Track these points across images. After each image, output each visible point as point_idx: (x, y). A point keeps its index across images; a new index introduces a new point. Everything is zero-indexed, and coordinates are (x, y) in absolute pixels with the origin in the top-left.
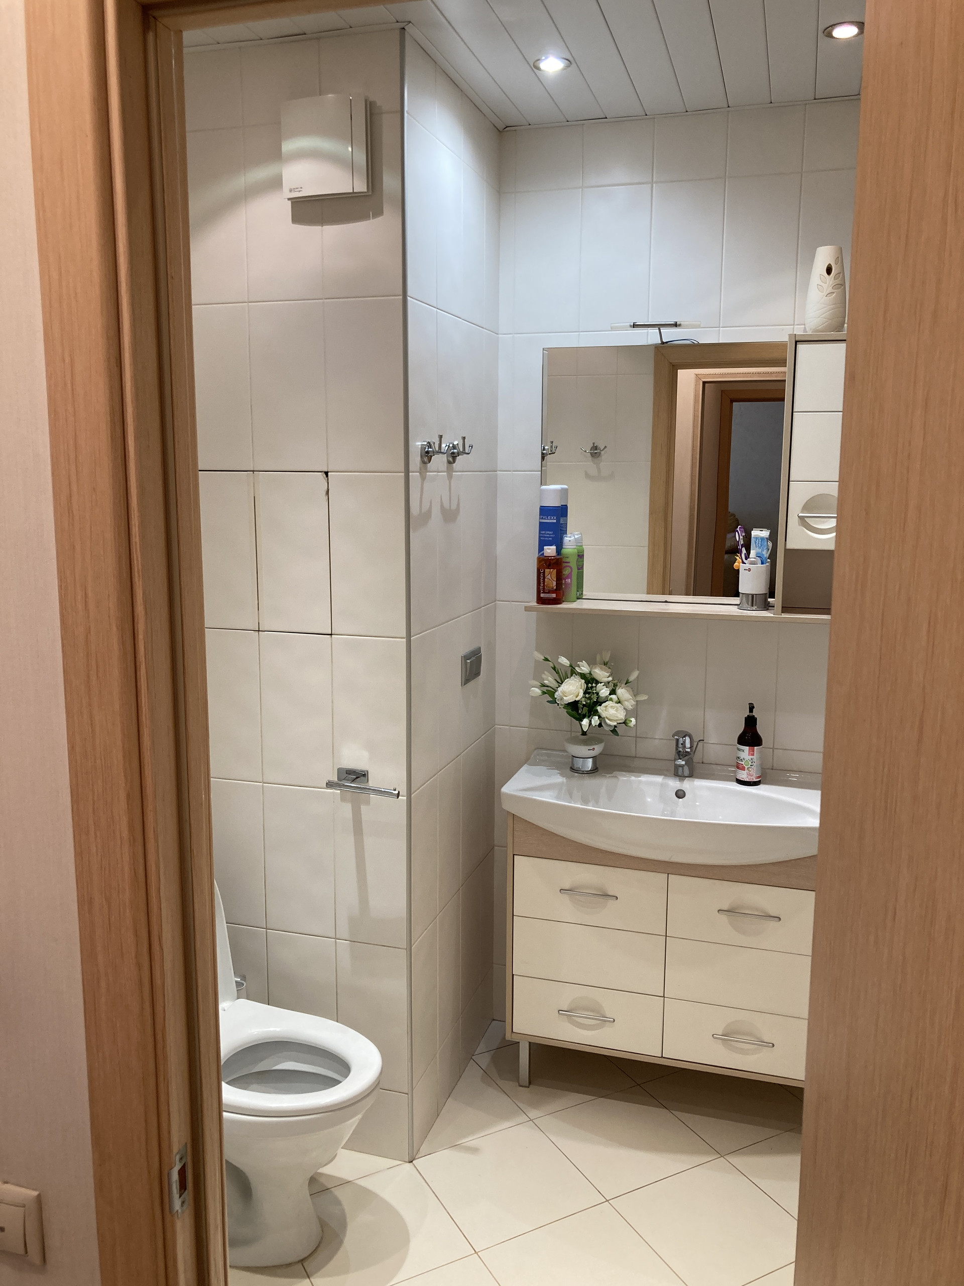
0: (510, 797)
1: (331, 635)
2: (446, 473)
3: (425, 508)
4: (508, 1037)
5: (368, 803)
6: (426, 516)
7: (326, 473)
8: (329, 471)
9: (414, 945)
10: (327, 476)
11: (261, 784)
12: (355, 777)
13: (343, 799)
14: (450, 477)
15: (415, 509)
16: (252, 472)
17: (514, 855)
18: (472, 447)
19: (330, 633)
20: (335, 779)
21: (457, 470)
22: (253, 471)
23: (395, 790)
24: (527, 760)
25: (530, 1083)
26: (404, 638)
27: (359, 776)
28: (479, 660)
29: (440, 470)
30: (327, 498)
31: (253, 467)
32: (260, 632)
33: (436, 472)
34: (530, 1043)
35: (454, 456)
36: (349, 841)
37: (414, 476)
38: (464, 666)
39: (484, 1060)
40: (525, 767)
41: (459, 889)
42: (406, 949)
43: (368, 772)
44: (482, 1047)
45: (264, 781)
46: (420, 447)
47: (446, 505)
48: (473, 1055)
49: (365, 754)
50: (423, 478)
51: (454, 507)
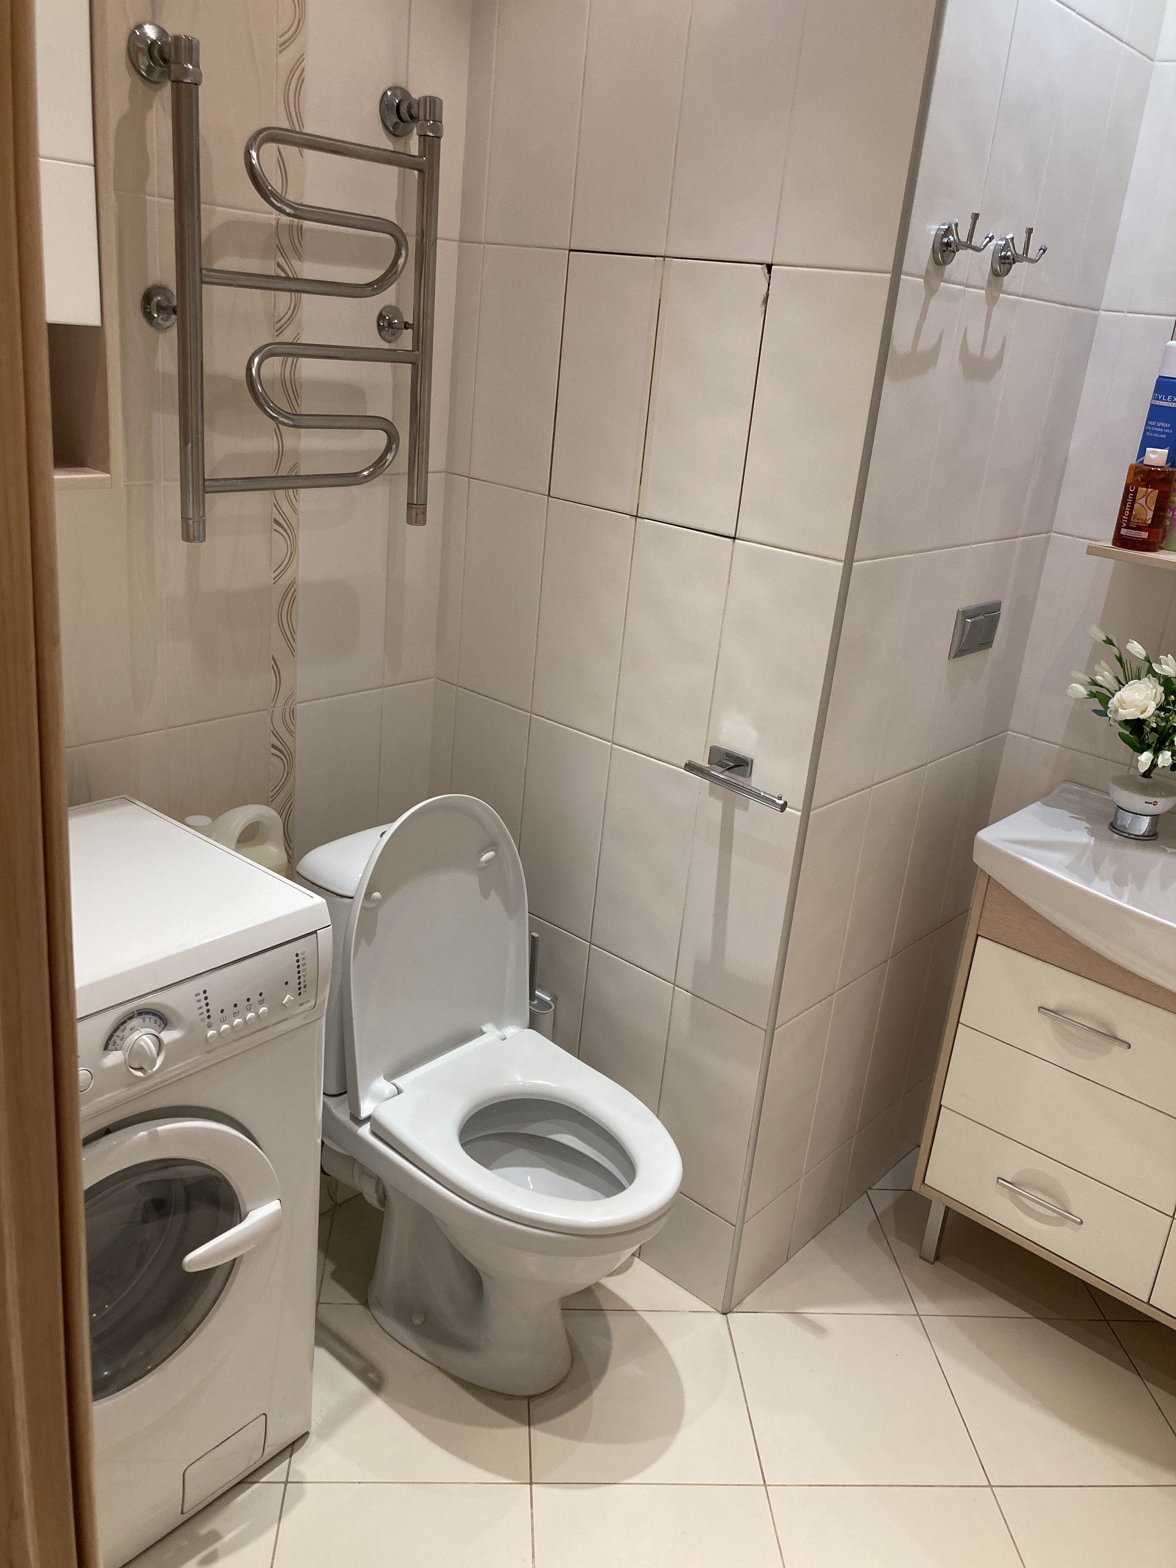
0: (989, 848)
1: (734, 538)
2: (984, 292)
3: (926, 343)
4: (916, 1187)
5: (746, 807)
6: (925, 360)
7: (769, 267)
8: (773, 263)
9: (778, 1028)
10: (769, 271)
11: (610, 744)
12: (732, 764)
13: (712, 793)
14: (992, 300)
15: (901, 340)
16: (662, 259)
17: (978, 935)
18: (1044, 251)
19: (733, 535)
20: (703, 761)
21: (1009, 290)
22: (664, 257)
23: (780, 798)
24: (1046, 796)
25: (937, 1258)
26: (841, 561)
27: (739, 764)
28: (993, 623)
29: (971, 282)
30: (764, 308)
31: (665, 251)
32: (638, 519)
33: (962, 285)
34: (947, 1208)
35: (1005, 262)
36: (713, 854)
37: (912, 283)
38: (959, 627)
39: (883, 1201)
40: (1036, 806)
41: (887, 961)
42: (766, 1031)
43: (752, 761)
44: (886, 1181)
45: (614, 741)
46: (933, 233)
47: (974, 348)
48: (870, 1189)
49: (752, 734)
50: (931, 291)
51: (991, 353)
